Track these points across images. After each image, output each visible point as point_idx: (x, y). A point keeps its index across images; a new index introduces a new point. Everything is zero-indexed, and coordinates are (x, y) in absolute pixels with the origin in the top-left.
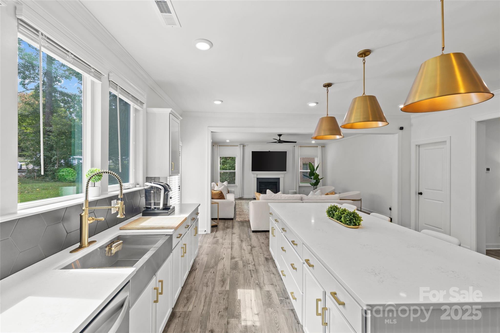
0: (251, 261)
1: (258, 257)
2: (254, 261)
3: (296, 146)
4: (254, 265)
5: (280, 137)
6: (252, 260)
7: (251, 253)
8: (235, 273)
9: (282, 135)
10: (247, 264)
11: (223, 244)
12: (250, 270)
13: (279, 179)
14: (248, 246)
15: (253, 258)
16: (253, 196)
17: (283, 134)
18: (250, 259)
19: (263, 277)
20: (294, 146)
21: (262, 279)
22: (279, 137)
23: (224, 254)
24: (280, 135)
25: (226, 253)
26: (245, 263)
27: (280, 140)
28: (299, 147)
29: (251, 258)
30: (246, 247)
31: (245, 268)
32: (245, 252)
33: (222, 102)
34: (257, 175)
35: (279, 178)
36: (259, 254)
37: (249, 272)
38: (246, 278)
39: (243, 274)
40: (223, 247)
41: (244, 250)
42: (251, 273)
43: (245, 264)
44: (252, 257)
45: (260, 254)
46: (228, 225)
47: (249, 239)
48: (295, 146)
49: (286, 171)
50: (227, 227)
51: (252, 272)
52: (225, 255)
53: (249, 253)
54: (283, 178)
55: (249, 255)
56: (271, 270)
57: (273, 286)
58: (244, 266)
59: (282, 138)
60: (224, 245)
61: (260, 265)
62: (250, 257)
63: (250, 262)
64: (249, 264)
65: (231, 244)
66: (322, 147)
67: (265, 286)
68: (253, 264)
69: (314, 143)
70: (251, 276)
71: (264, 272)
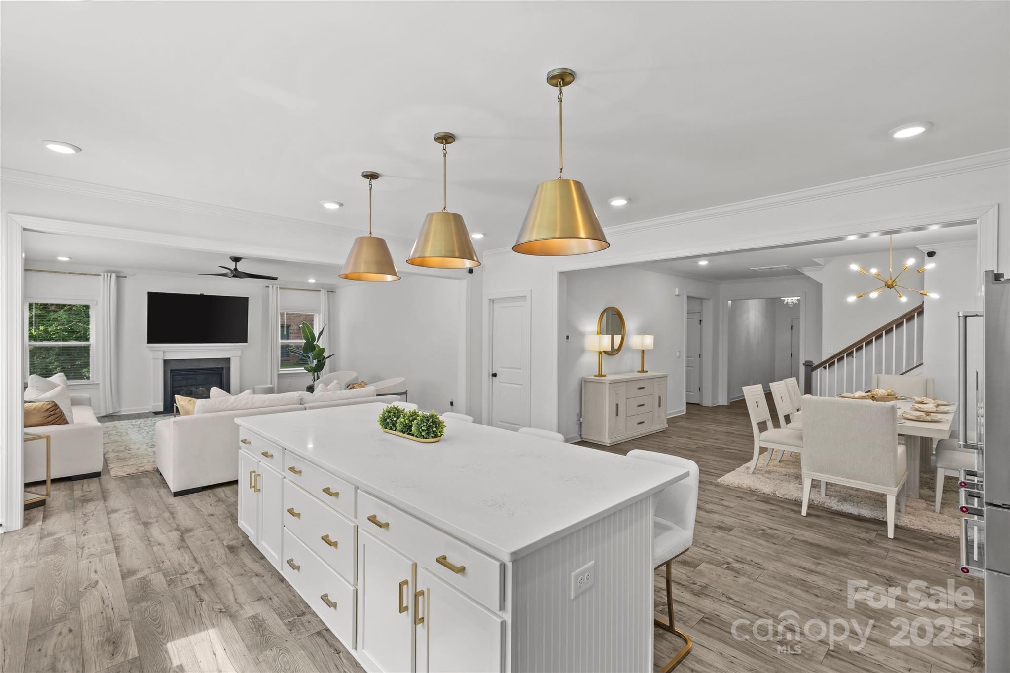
0: (188, 564)
1: (208, 550)
2: (197, 562)
3: (271, 287)
4: (201, 571)
5: (237, 263)
6: (193, 562)
7: (182, 547)
8: (146, 610)
9: (242, 260)
10: (178, 576)
11: (83, 548)
12: (193, 588)
13: (228, 360)
14: (170, 531)
15: (192, 557)
16: (151, 407)
17: (244, 258)
18: (185, 560)
19: (233, 590)
20: (266, 287)
21: (231, 597)
22: (235, 263)
23: (96, 572)
24: (236, 260)
25: (99, 567)
26: (172, 575)
27: (236, 269)
28: (278, 289)
29: (187, 558)
30: (164, 536)
31: (175, 587)
32: (163, 549)
33: (77, 152)
34: (164, 352)
35: (230, 358)
36: (207, 544)
37: (191, 593)
38: (184, 610)
39: (173, 603)
40: (85, 555)
41: (159, 544)
42: (196, 592)
43: (172, 578)
44: (190, 554)
45: (211, 543)
46: (86, 493)
47: (169, 514)
48: (269, 287)
49: (247, 342)
50: (83, 498)
51: (198, 588)
52: (99, 573)
53: (179, 549)
54: (239, 358)
55: (179, 552)
56: (251, 569)
57: (262, 602)
58: (171, 582)
59: (242, 267)
60: (86, 548)
61: (219, 566)
62: (183, 556)
63: (187, 568)
64: (186, 573)
65: (110, 539)
66: (328, 291)
67: (242, 608)
68: (196, 569)
69: (314, 283)
70: (197, 600)
71: (231, 580)
